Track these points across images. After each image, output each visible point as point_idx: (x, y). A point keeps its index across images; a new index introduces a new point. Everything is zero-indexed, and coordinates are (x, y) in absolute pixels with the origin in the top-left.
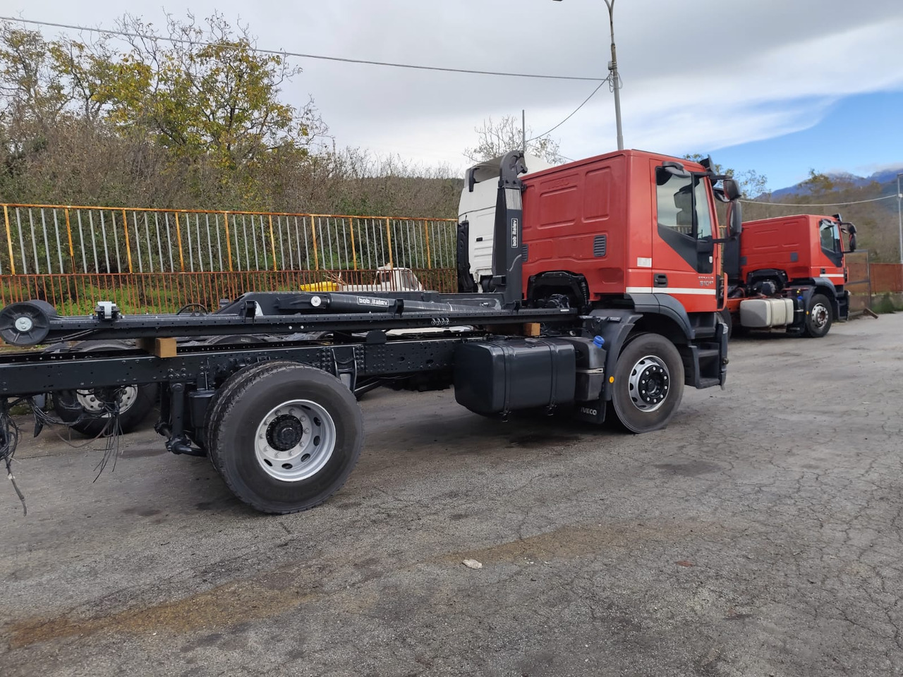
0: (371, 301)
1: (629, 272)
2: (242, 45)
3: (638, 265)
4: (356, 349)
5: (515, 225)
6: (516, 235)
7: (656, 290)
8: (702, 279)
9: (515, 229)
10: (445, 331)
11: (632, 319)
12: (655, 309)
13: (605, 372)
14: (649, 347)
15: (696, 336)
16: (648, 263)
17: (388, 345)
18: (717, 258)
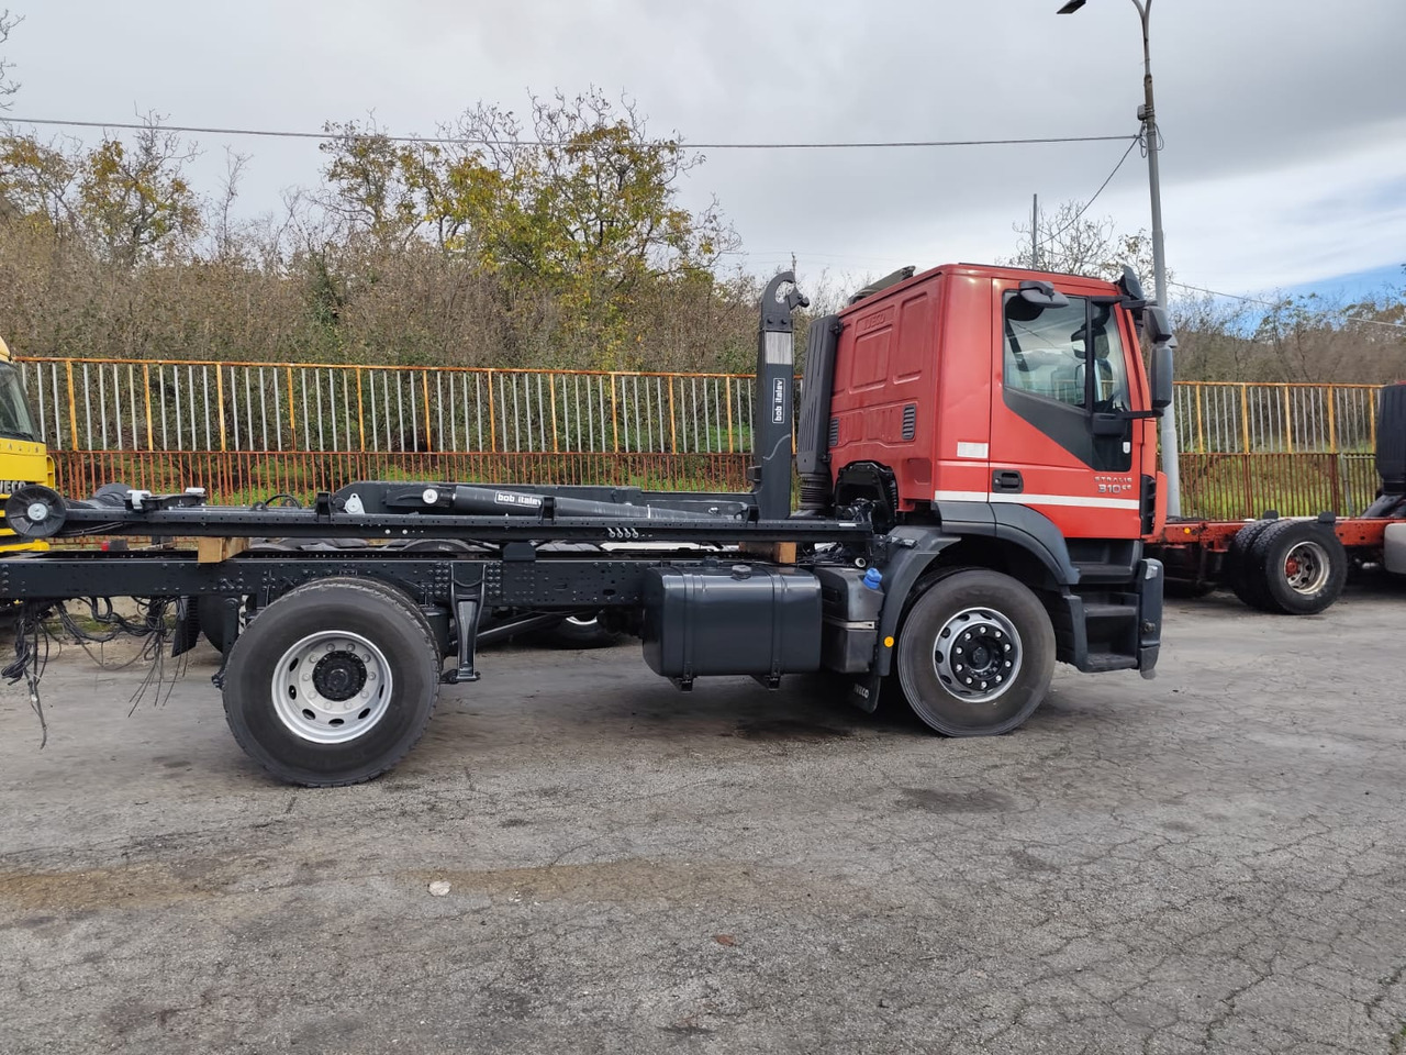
0: (517, 498)
1: (940, 466)
2: (620, 131)
3: (960, 455)
4: (488, 567)
5: (780, 388)
7: (996, 497)
8: (1102, 481)
9: (779, 395)
10: (680, 549)
11: (938, 544)
12: (985, 529)
13: (878, 627)
14: (977, 593)
15: (1081, 580)
16: (981, 451)
17: (540, 564)
18: (1142, 445)
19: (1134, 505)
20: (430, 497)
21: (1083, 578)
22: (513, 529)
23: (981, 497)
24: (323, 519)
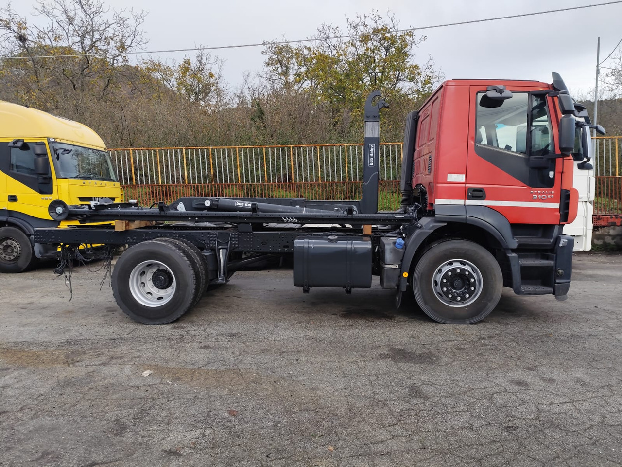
0: (245, 204)
1: (438, 187)
3: (448, 181)
4: (233, 235)
5: (372, 149)
6: (372, 157)
7: (469, 202)
8: (535, 193)
9: (372, 152)
11: (433, 227)
13: (400, 267)
14: (456, 252)
15: (518, 246)
16: (461, 178)
17: (255, 233)
18: (562, 172)
19: (557, 206)
20: (208, 204)
21: (520, 245)
22: (240, 218)
23: (461, 202)
24: (163, 213)
